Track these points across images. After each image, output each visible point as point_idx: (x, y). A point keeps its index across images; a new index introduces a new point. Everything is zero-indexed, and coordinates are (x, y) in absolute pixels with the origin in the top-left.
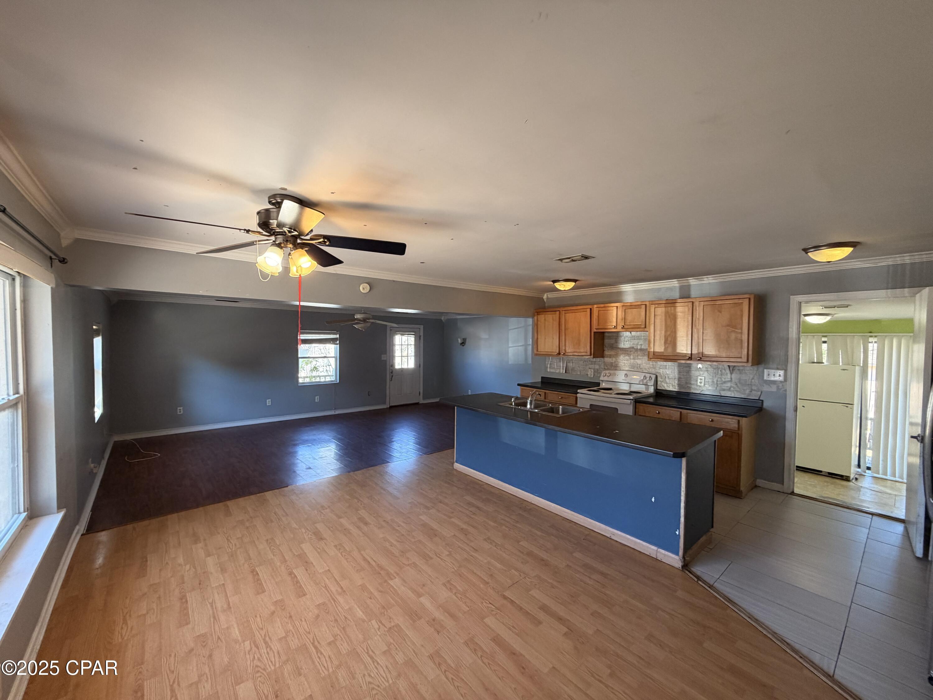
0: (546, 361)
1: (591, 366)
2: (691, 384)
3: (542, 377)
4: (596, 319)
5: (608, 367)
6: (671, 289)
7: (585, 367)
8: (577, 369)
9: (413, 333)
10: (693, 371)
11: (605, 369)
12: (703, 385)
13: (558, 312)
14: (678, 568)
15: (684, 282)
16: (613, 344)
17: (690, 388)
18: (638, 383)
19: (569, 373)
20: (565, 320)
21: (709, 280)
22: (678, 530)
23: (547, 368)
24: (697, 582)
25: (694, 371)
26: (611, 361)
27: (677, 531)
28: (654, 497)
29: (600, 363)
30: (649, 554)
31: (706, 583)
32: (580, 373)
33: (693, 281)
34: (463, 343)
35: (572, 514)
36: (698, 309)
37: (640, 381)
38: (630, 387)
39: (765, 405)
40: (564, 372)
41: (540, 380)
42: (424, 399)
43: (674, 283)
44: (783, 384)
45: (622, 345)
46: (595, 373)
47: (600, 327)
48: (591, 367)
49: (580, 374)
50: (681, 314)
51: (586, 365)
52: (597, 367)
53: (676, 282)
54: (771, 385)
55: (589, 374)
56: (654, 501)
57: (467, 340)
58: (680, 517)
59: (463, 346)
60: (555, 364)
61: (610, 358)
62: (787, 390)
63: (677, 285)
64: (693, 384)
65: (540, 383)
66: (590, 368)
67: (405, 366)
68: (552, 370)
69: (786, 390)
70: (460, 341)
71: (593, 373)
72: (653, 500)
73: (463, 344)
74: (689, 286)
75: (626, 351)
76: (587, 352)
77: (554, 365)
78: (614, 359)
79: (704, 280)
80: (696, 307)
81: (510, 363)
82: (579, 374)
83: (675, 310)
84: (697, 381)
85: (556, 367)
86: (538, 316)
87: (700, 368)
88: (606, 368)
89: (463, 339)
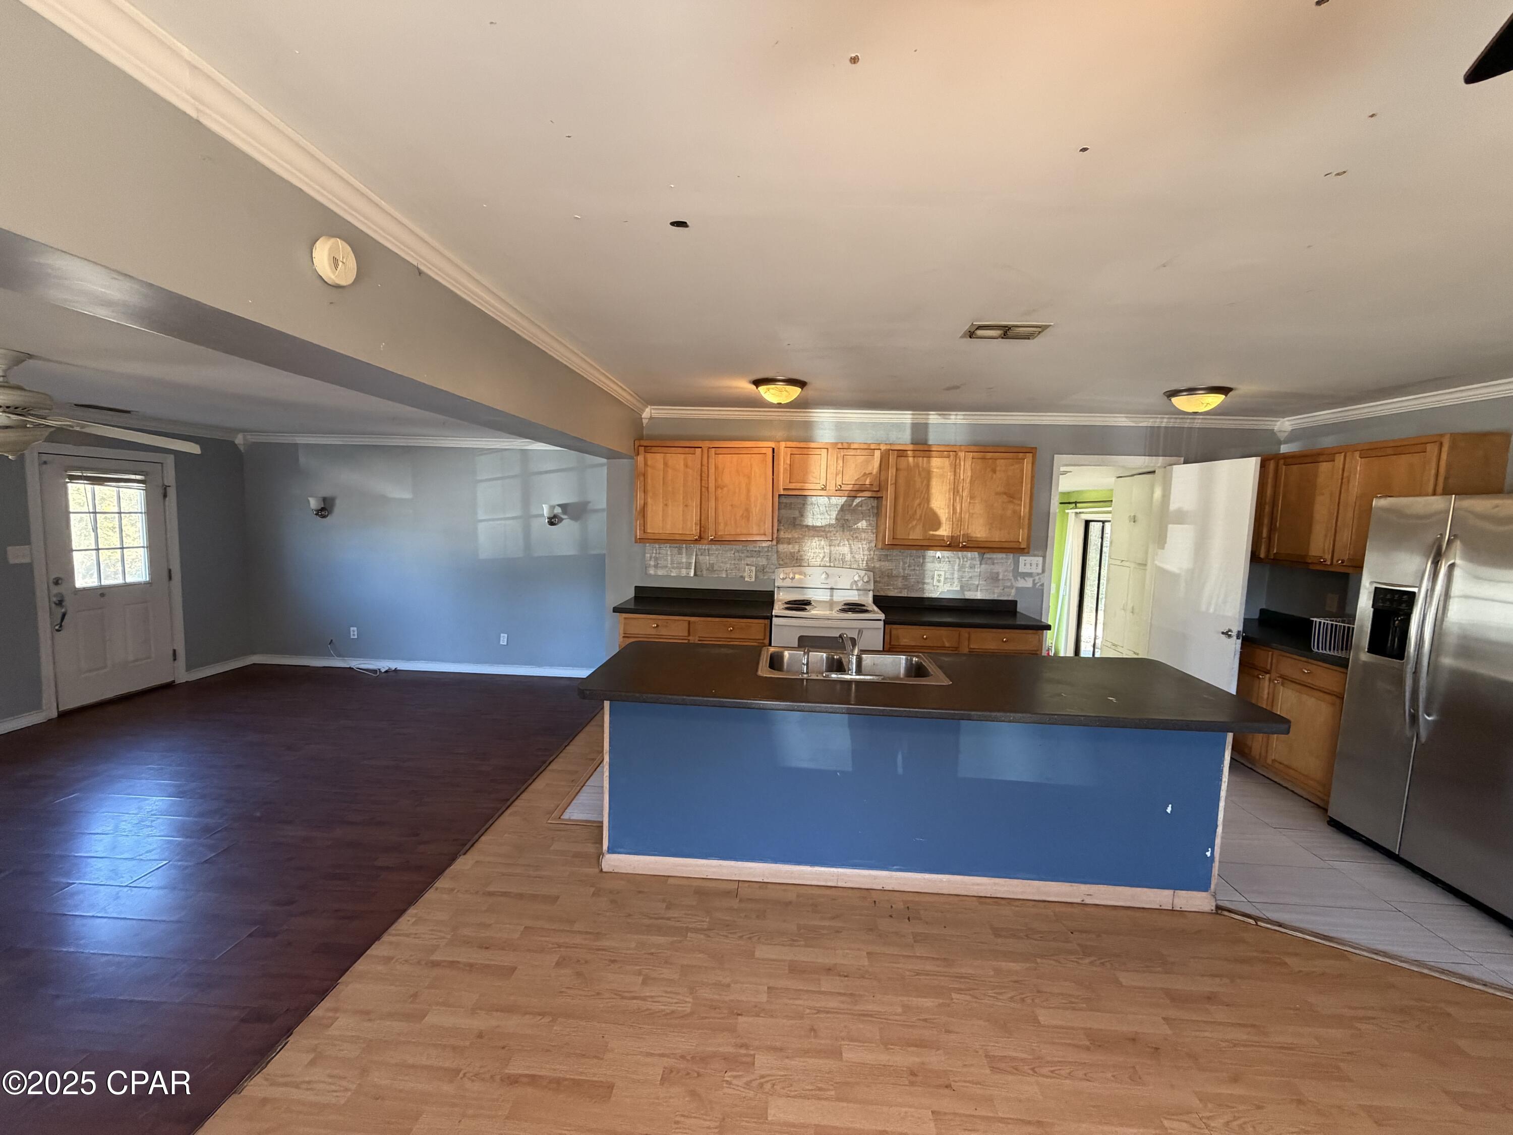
0: (645, 553)
1: (749, 560)
2: (924, 583)
3: (636, 587)
4: (785, 469)
5: (786, 561)
6: (899, 426)
7: (737, 562)
8: (721, 567)
9: (138, 477)
10: (928, 562)
11: (780, 564)
12: (942, 584)
13: (700, 449)
14: (1210, 911)
15: (921, 417)
16: (795, 518)
17: (923, 590)
18: (849, 588)
19: (702, 576)
20: (716, 468)
21: (957, 418)
22: (1210, 849)
23: (646, 567)
24: (1257, 925)
25: (930, 563)
26: (792, 551)
27: (1208, 851)
28: (1170, 806)
29: (770, 554)
30: (1158, 907)
31: (1275, 923)
32: (727, 575)
33: (934, 418)
34: (322, 509)
35: (995, 884)
36: (962, 464)
37: (852, 585)
38: (832, 596)
39: (1020, 608)
40: (692, 574)
41: (631, 594)
42: (189, 668)
43: (906, 417)
44: (1040, 576)
45: (810, 521)
46: (758, 573)
47: (792, 486)
48: (749, 563)
49: (727, 577)
50: (938, 470)
51: (740, 559)
52: (762, 561)
53: (910, 416)
54: (1026, 578)
55: (746, 574)
56: (1171, 812)
57: (338, 502)
58: (1217, 826)
59: (324, 517)
60: (669, 558)
61: (789, 544)
62: (1045, 584)
63: (909, 421)
64: (928, 584)
65: (633, 601)
66: (747, 565)
67: (112, 579)
68: (660, 572)
69: (1042, 585)
70: (314, 503)
71: (753, 574)
72: (1169, 810)
73: (325, 510)
74: (926, 425)
75: (817, 531)
76: (765, 535)
77: (666, 560)
78: (797, 547)
79: (950, 419)
80: (960, 460)
81: (484, 555)
82: (724, 576)
83: (929, 462)
84: (933, 578)
85: (669, 565)
86: (649, 455)
87: (939, 558)
88: (781, 562)
89: (325, 500)
